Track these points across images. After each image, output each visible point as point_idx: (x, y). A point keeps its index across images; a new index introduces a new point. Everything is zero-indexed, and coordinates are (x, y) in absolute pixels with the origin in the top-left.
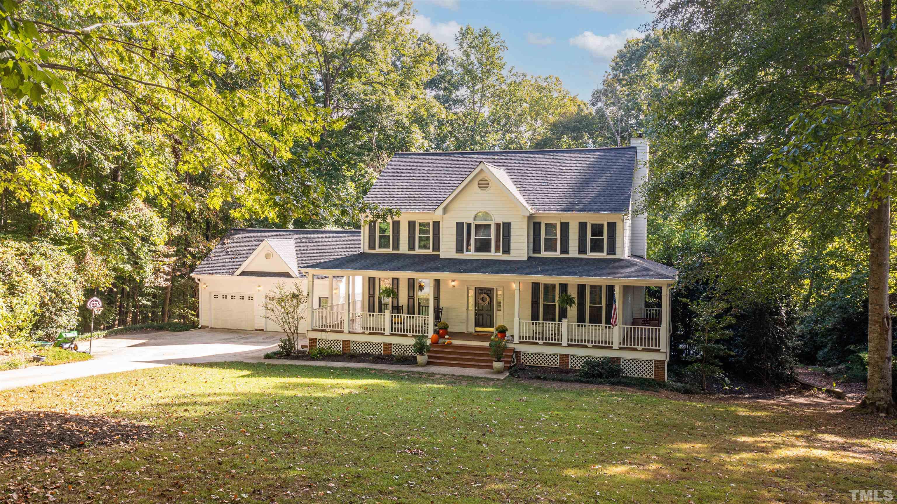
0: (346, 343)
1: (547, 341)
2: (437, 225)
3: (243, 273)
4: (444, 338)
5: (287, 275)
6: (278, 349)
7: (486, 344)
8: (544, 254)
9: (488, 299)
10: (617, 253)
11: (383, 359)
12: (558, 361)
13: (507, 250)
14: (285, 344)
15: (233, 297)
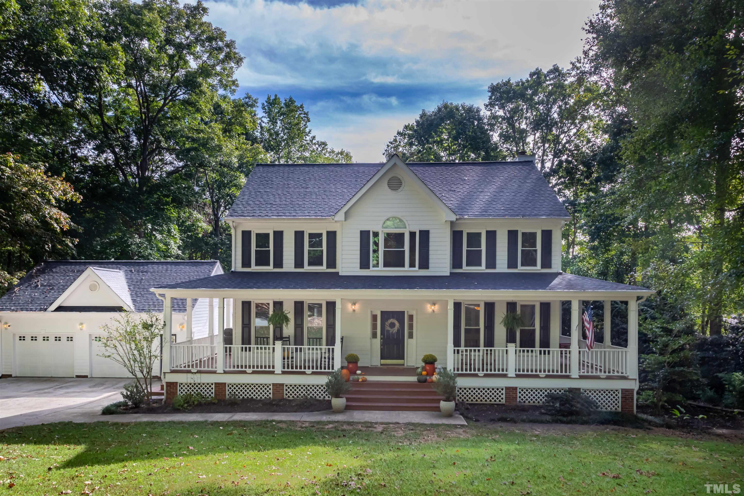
0: (220, 386)
1: (489, 372)
2: (332, 235)
3: (60, 309)
4: (355, 373)
5: (119, 309)
6: (121, 399)
7: (413, 379)
8: (466, 269)
9: (397, 324)
10: (553, 266)
11: (277, 405)
12: (504, 396)
13: (424, 264)
14: (132, 392)
15: (46, 339)
